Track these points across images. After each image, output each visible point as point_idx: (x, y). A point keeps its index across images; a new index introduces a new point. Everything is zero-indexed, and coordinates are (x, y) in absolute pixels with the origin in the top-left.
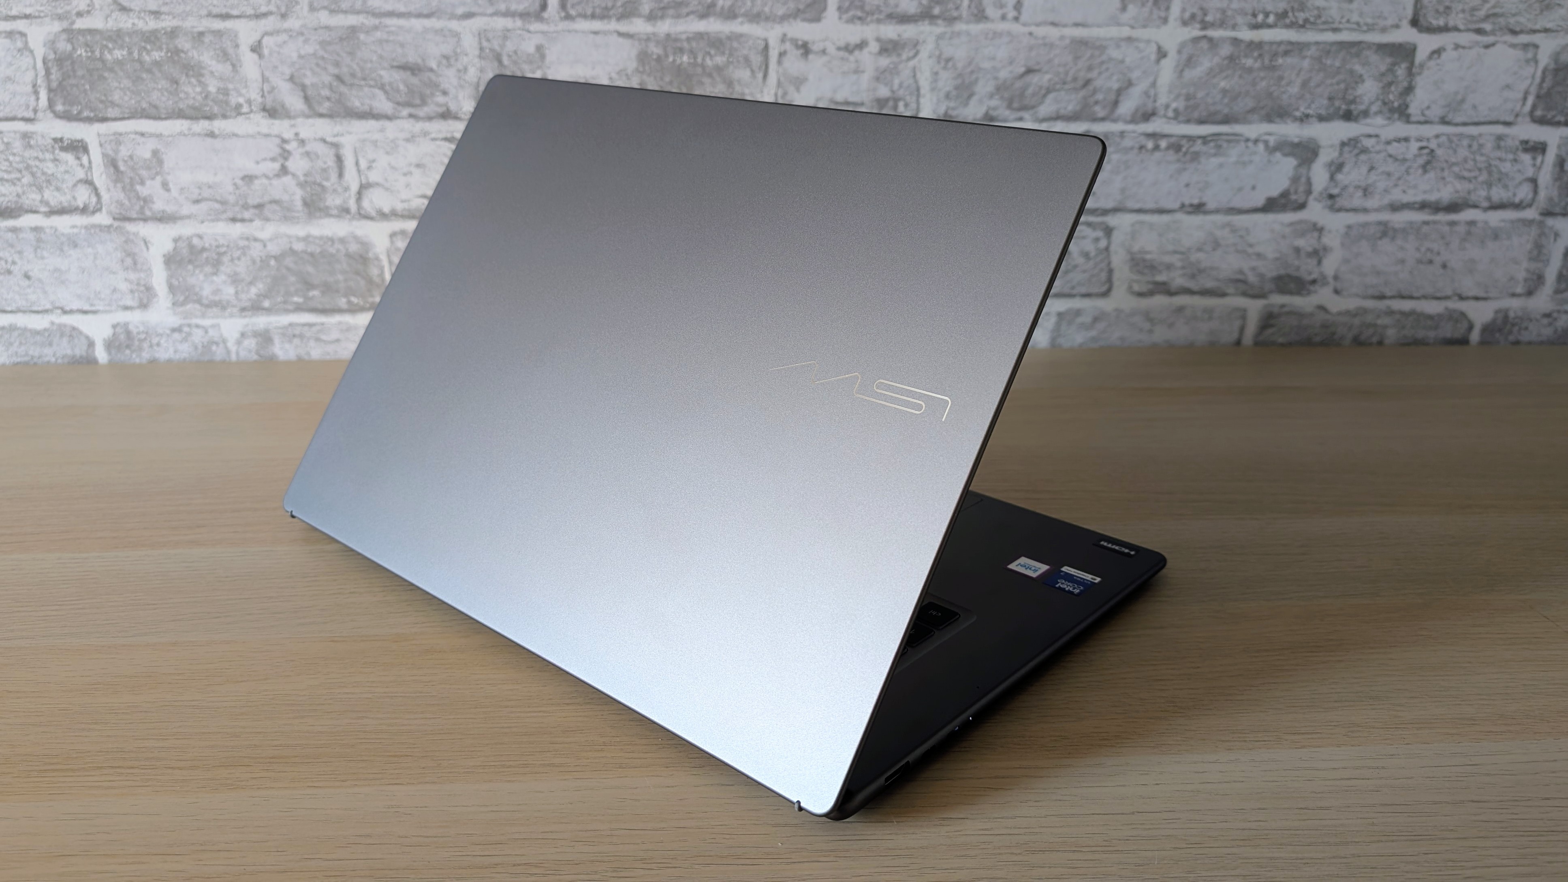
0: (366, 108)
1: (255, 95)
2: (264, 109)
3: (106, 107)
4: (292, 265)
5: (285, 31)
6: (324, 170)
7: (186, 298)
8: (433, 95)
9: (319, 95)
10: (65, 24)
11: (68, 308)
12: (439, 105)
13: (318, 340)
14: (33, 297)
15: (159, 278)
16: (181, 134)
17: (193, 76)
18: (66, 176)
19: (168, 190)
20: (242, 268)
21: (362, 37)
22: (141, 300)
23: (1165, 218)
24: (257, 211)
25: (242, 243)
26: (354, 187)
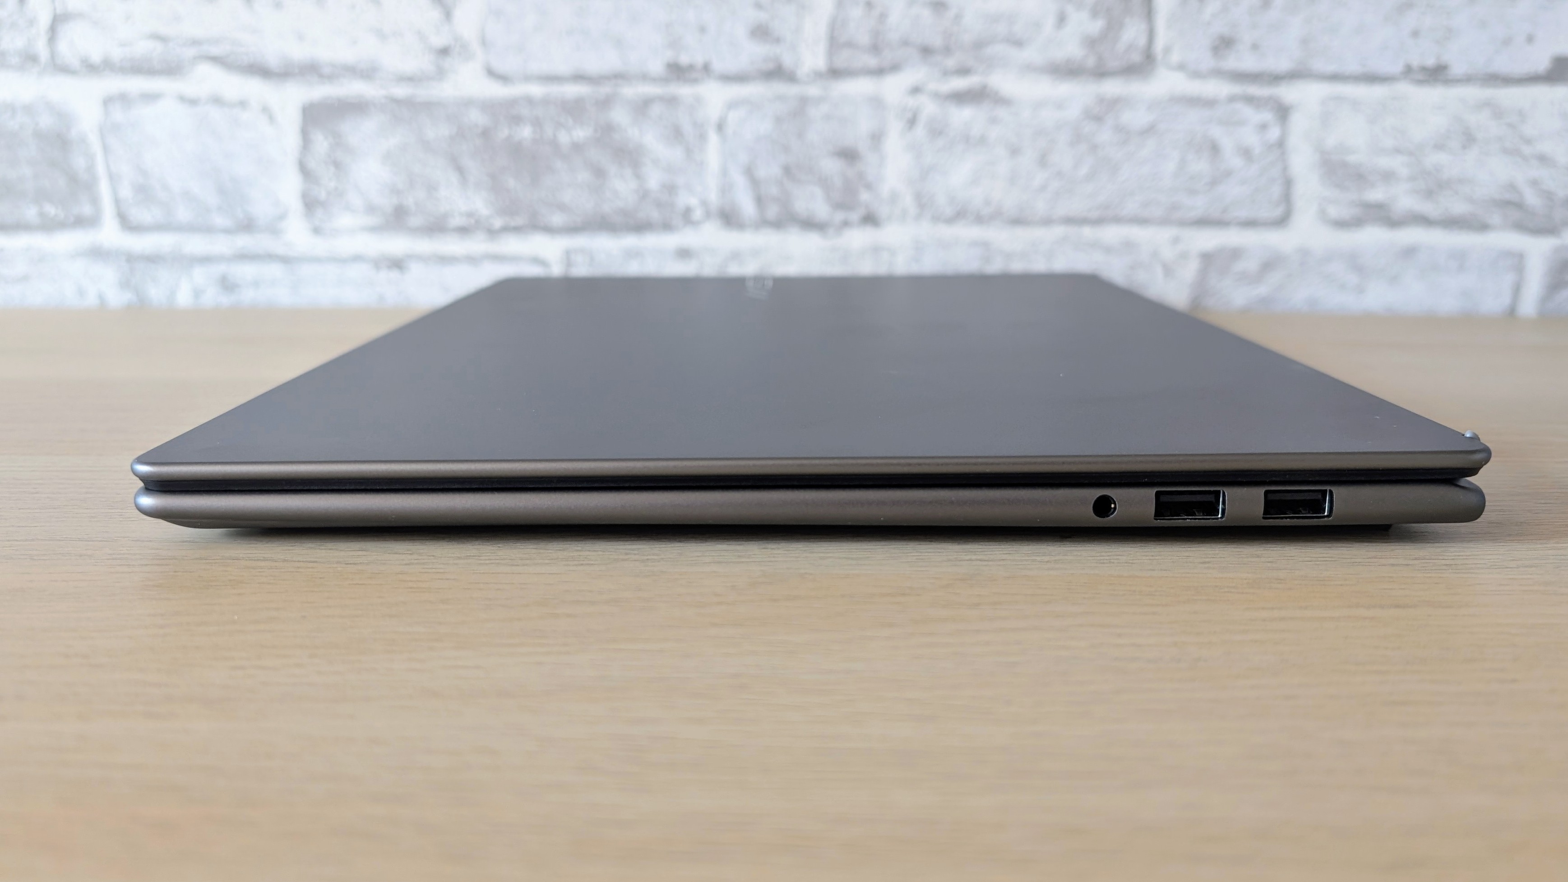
23: (1378, 91)
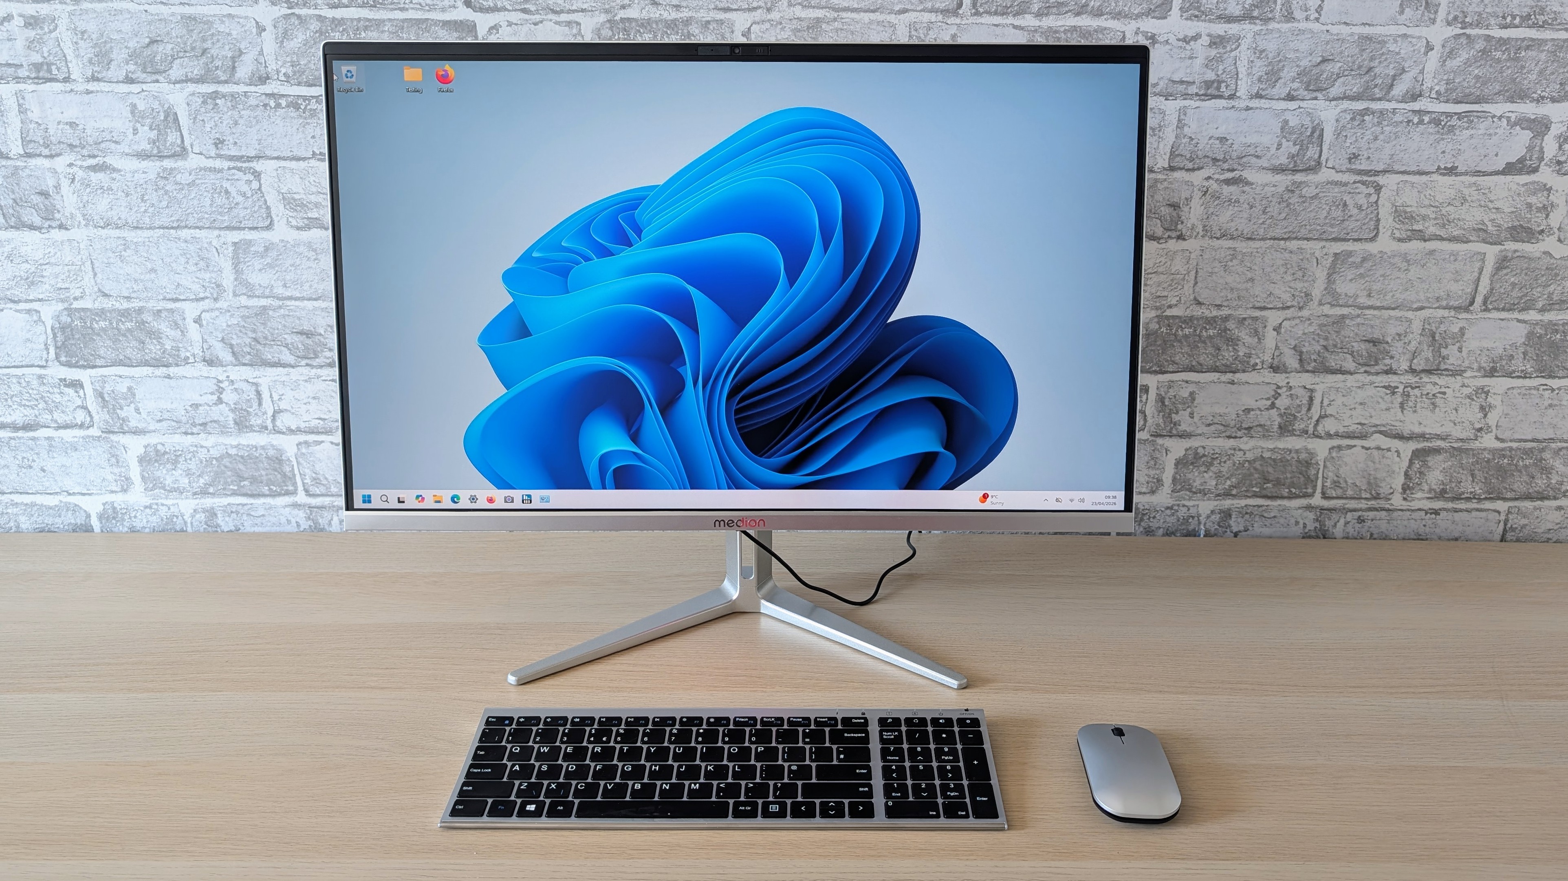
0: (276, 360)
1: (197, 351)
2: (204, 360)
3: (95, 359)
4: (228, 464)
5: (217, 309)
6: (248, 401)
7: (154, 485)
8: (322, 351)
9: (243, 350)
10: (66, 305)
11: (71, 492)
12: (326, 357)
13: (249, 515)
14: (47, 484)
15: (135, 472)
16: (148, 376)
17: (154, 339)
18: (69, 404)
19: (140, 413)
20: (193, 465)
21: (271, 313)
22: (122, 486)
24: (202, 428)
25: (192, 449)
26: (270, 413)
